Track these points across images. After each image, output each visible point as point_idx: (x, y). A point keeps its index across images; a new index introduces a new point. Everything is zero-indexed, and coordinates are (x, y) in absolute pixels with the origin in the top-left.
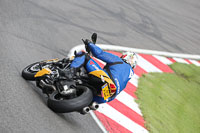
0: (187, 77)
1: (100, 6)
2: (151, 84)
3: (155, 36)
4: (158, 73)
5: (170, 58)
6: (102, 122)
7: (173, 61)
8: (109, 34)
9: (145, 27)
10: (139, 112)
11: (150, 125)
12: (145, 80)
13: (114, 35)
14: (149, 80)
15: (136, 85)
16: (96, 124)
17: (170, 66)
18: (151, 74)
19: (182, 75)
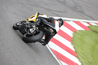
0: (96, 32)
2: (79, 36)
4: (83, 31)
5: (88, 23)
6: (55, 55)
7: (90, 24)
8: (58, 12)
9: (76, 8)
10: (73, 49)
11: (79, 56)
12: (76, 34)
15: (72, 37)
16: (53, 56)
17: (88, 27)
18: (79, 31)
19: (95, 31)
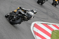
1: (40, 10)
2: (55, 34)
3: (57, 19)
8: (43, 19)
12: (54, 32)
13: (45, 19)
14: (55, 32)
15: (51, 34)
18: (56, 30)
